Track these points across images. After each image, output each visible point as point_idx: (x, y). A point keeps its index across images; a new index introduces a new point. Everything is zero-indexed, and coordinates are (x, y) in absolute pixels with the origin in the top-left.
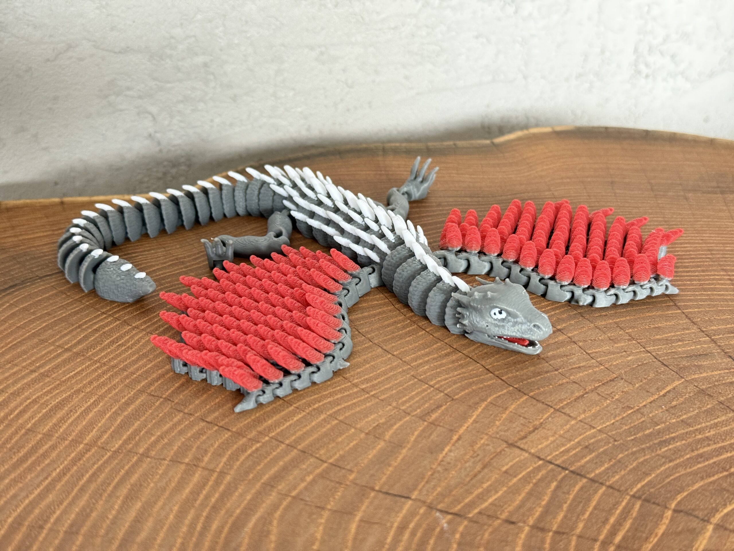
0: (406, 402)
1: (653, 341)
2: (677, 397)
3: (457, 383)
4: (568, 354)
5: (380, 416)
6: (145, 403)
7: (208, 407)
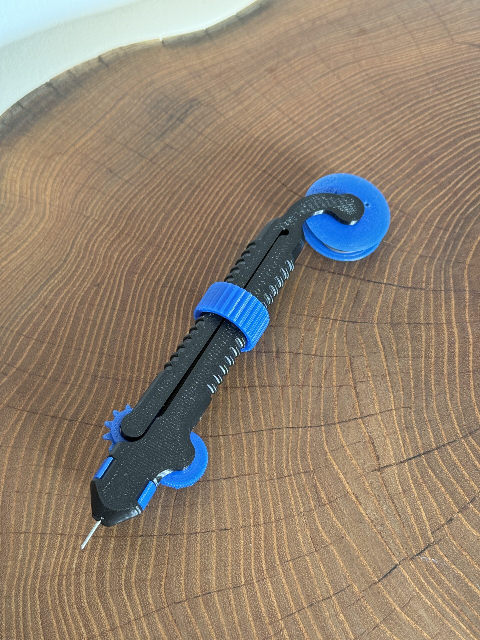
1: (326, 309)
2: (389, 342)
3: (296, 457)
4: (308, 367)
5: (303, 530)
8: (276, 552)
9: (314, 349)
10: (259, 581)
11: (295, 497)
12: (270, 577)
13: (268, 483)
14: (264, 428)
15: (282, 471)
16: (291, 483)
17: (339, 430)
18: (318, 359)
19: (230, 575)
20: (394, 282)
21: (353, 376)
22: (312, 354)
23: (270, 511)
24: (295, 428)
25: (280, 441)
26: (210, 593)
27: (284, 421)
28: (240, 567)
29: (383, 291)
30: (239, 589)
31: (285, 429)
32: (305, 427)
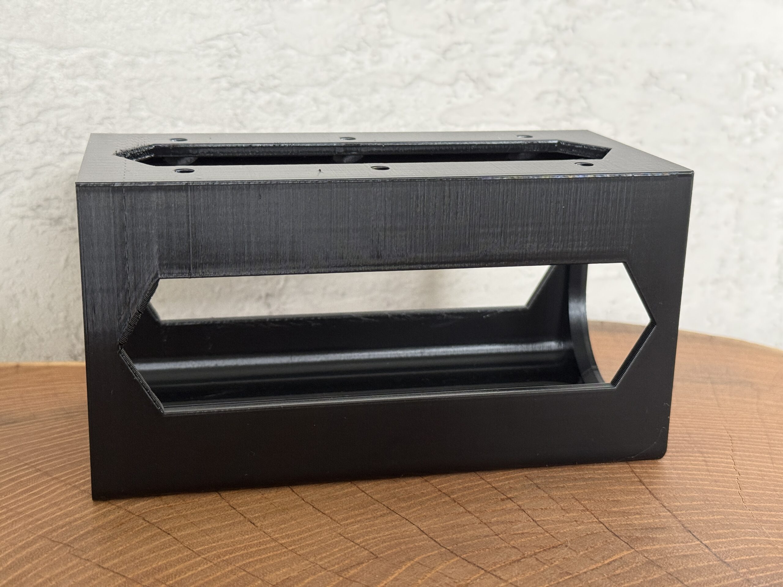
0: (325, 557)
1: (608, 513)
2: (622, 566)
3: (385, 542)
4: (514, 520)
5: (294, 570)
6: (41, 548)
7: (108, 554)
8: (251, 560)
9: (542, 519)
10: (205, 559)
11: (332, 554)
12: (215, 565)
13: (334, 533)
14: (401, 514)
15: (359, 538)
16: (348, 548)
17: (453, 561)
18: (533, 524)
19: (199, 540)
20: (715, 548)
21: (539, 552)
22: (534, 519)
23: (300, 543)
24: (423, 532)
25: (396, 527)
26: (169, 534)
27: (425, 523)
28: (214, 543)
29: (689, 544)
30: (187, 549)
31: (414, 526)
32: (431, 538)
